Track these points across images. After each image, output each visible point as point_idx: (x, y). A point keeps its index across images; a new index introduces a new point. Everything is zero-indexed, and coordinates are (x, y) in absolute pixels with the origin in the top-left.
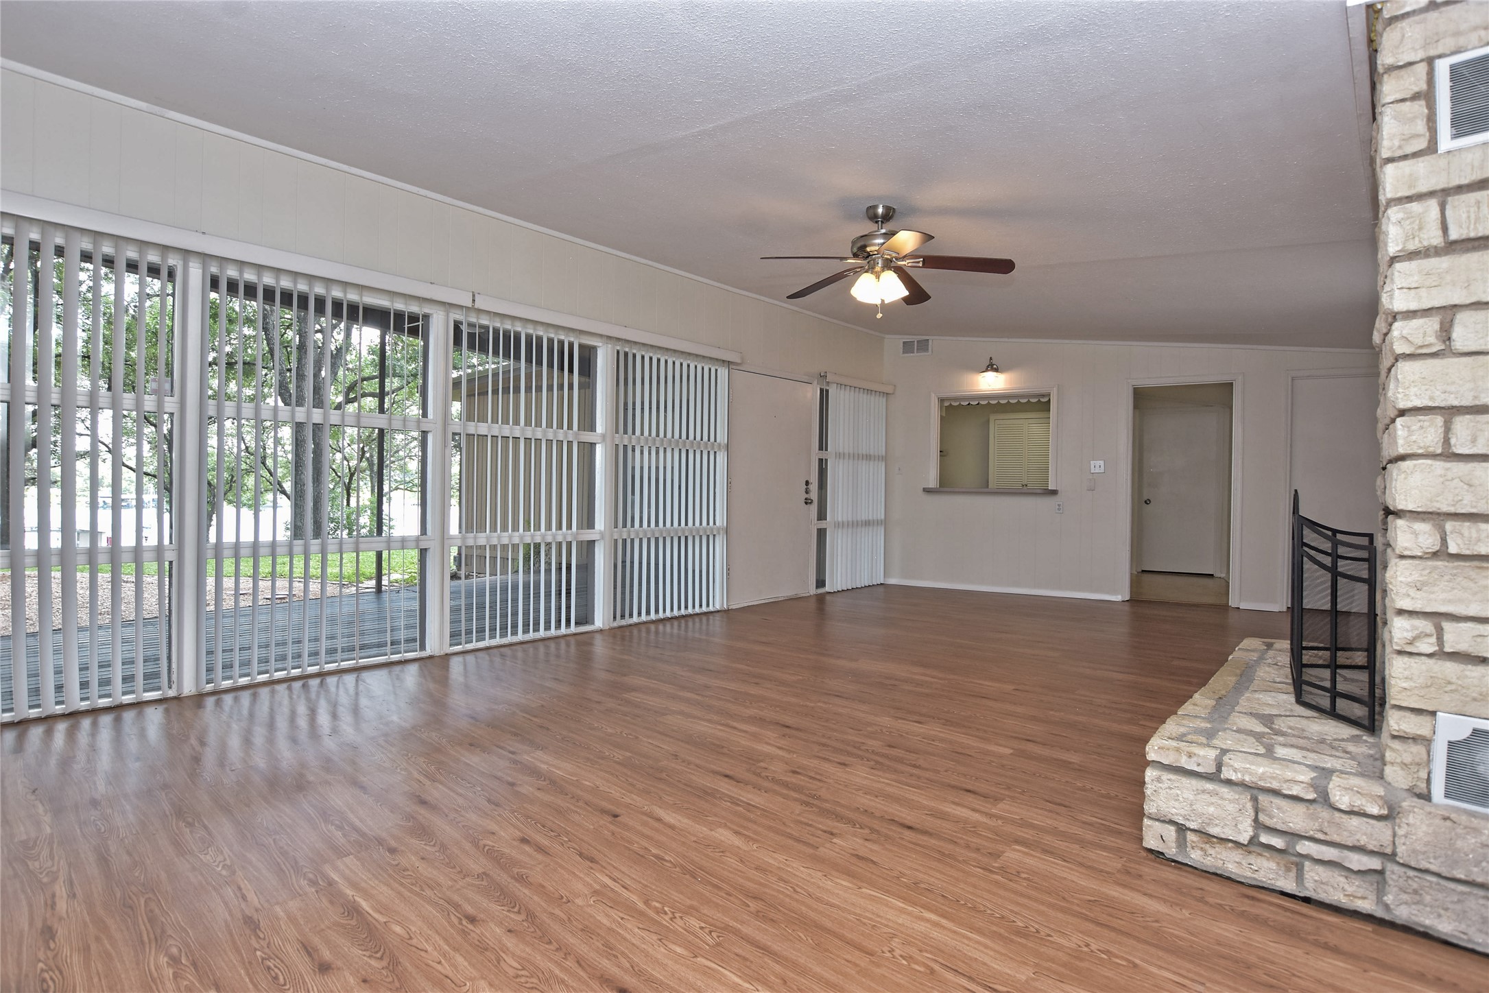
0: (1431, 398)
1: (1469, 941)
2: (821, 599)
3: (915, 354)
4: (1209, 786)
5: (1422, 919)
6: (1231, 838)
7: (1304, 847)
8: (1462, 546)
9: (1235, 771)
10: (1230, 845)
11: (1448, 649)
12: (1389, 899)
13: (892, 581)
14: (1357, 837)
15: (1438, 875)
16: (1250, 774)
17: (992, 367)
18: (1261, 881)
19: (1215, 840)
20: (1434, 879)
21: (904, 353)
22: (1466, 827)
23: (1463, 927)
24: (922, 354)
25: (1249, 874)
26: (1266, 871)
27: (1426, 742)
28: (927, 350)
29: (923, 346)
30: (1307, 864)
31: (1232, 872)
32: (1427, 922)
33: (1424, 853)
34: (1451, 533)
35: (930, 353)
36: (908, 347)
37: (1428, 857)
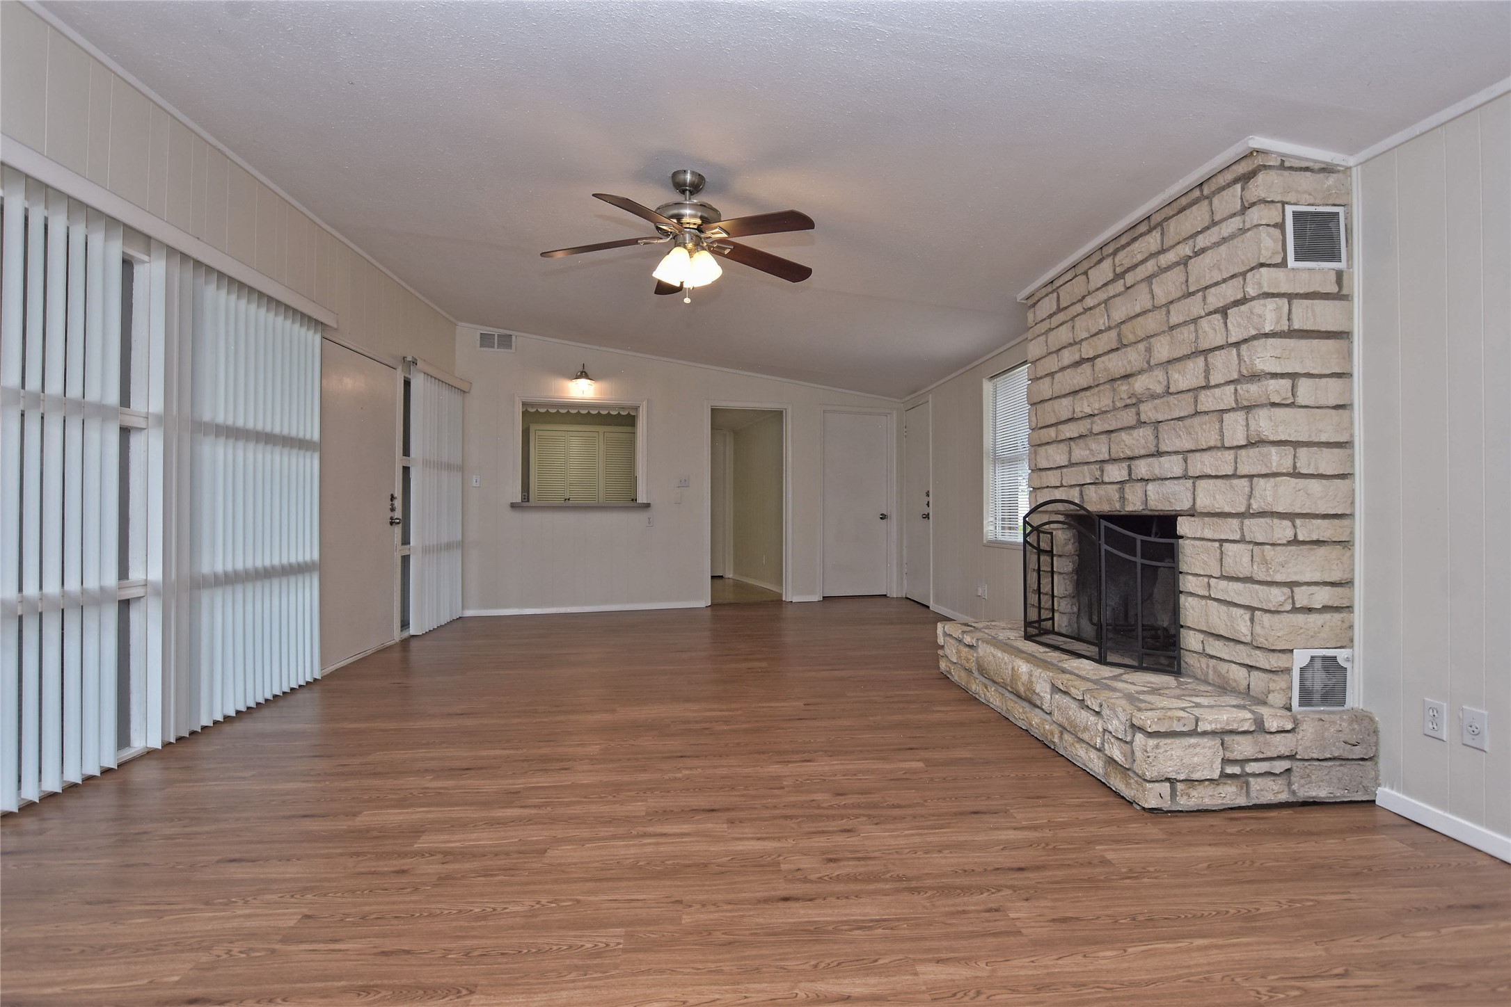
0: (1290, 435)
1: (1335, 797)
2: (405, 643)
3: (496, 349)
4: (1193, 741)
5: (1311, 793)
6: (1208, 777)
7: (1251, 768)
8: (1306, 535)
9: (1210, 723)
10: (1207, 783)
11: (1298, 605)
12: (1295, 787)
13: (469, 613)
14: (1279, 749)
15: (1318, 760)
16: (1220, 722)
17: (584, 374)
18: (1227, 804)
19: (1196, 783)
20: (1316, 763)
21: (481, 346)
22: (1330, 722)
23: (1331, 790)
24: (502, 350)
25: (1220, 802)
26: (1229, 795)
27: (1288, 671)
28: (510, 346)
29: (505, 341)
30: (1251, 779)
31: (1207, 805)
32: (1314, 794)
33: (1310, 747)
34: (1301, 526)
35: (513, 350)
36: (486, 340)
37: (1312, 749)
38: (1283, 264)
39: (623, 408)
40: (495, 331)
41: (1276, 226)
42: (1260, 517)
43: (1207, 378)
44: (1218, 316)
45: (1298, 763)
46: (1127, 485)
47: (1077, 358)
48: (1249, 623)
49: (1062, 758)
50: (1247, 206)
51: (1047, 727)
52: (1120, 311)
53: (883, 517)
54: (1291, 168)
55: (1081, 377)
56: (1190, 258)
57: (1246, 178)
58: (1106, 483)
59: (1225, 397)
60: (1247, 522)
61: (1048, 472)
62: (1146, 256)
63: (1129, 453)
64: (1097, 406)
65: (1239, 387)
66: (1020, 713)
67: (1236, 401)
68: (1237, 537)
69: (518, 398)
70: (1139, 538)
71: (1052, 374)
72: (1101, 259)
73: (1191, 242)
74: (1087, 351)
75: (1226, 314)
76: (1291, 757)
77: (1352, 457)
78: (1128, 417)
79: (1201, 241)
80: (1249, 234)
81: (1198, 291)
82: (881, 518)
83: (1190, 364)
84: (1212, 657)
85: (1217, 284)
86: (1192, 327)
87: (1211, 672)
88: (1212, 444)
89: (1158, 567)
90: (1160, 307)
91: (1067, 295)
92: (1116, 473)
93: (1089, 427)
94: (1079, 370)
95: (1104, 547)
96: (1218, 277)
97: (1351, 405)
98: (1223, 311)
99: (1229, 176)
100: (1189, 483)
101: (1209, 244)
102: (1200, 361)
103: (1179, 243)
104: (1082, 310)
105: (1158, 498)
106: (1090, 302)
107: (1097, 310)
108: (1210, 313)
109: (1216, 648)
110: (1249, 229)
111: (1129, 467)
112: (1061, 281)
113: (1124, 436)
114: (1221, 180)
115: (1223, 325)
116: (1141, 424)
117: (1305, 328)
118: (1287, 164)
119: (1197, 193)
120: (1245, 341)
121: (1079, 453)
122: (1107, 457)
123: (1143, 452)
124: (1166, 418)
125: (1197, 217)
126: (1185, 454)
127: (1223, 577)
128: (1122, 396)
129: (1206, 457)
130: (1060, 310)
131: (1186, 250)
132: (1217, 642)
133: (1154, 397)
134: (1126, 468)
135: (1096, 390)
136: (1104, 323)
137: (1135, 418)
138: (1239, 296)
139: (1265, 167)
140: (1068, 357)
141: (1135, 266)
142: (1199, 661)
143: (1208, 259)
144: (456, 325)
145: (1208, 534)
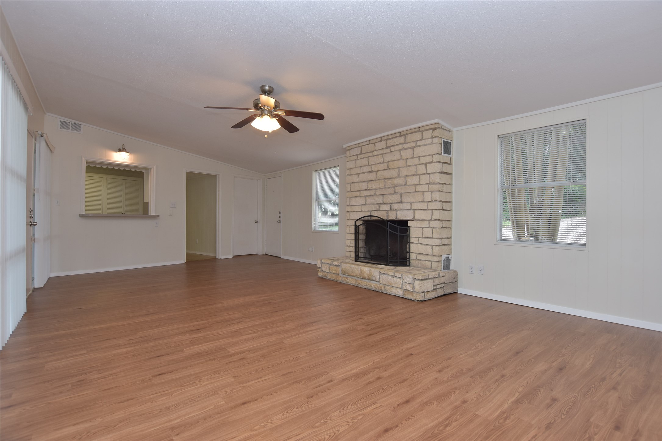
38: (441, 154)
39: (139, 168)
40: (71, 121)
41: (440, 144)
42: (435, 221)
43: (419, 182)
44: (424, 165)
45: (446, 284)
46: (390, 211)
47: (370, 170)
48: (431, 249)
49: (385, 294)
50: (434, 137)
51: (379, 286)
52: (388, 158)
53: (256, 222)
54: (443, 129)
55: (372, 176)
56: (415, 147)
57: (434, 129)
58: (381, 211)
59: (425, 188)
60: (431, 222)
61: (356, 207)
62: (399, 143)
63: (391, 202)
64: (378, 186)
65: (429, 185)
66: (365, 284)
67: (428, 189)
68: (428, 226)
69: (84, 158)
70: (399, 227)
71: (358, 174)
72: (381, 141)
73: (415, 143)
74: (374, 168)
75: (426, 165)
76: (444, 283)
77: (452, 205)
78: (391, 191)
79: (419, 143)
80: (434, 145)
81: (417, 157)
82: (255, 222)
83: (414, 177)
84: (419, 260)
85: (423, 156)
86: (415, 167)
87: (419, 264)
88: (421, 200)
89: (404, 236)
90: (404, 159)
91: (364, 149)
92: (385, 207)
93: (375, 192)
94: (371, 174)
95: (389, 230)
96: (424, 155)
97: (452, 192)
98: (425, 164)
99: (429, 127)
100: (412, 211)
101: (421, 145)
102: (418, 177)
103: (411, 142)
104: (372, 155)
105: (402, 216)
106: (375, 153)
107: (379, 156)
108: (421, 164)
109: (420, 257)
110: (434, 143)
111: (391, 206)
112: (363, 144)
113: (389, 196)
114: (426, 128)
115: (425, 168)
116: (395, 193)
117: (445, 172)
118: (443, 128)
119: (418, 129)
120: (432, 173)
121: (369, 201)
122: (382, 202)
123: (396, 202)
124: (405, 192)
125: (418, 136)
126: (411, 203)
127: (423, 237)
128: (389, 184)
129: (419, 204)
130: (361, 153)
131: (413, 145)
132: (421, 256)
133: (401, 185)
134: (390, 206)
135: (378, 181)
136: (382, 161)
137: (394, 191)
138: (431, 161)
139: (439, 128)
140: (365, 169)
141: (395, 146)
142: (415, 262)
143: (421, 149)
144: (45, 114)
145: (419, 226)
